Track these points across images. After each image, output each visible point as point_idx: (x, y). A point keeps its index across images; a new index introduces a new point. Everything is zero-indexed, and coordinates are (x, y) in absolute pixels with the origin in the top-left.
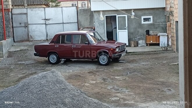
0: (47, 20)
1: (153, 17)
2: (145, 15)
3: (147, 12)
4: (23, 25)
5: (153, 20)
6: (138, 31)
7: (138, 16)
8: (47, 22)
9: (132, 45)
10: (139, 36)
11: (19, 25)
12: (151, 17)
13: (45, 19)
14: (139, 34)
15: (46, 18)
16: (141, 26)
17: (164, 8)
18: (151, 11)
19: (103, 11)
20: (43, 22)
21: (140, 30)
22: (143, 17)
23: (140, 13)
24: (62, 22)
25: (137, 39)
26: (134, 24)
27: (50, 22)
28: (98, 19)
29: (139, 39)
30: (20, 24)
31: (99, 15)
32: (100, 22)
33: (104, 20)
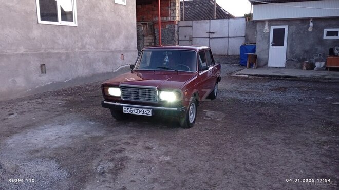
0: (211, 33)
2: (329, 26)
3: (334, 23)
4: (188, 38)
6: (317, 49)
7: (318, 30)
8: (212, 36)
9: (304, 66)
10: (317, 56)
11: (184, 38)
13: (210, 33)
14: (317, 52)
15: (211, 31)
16: (321, 42)
20: (207, 35)
21: (319, 48)
22: (326, 31)
23: (323, 24)
24: (227, 36)
25: (313, 60)
26: (312, 39)
27: (214, 36)
28: (262, 31)
29: (317, 60)
30: (186, 37)
31: (264, 25)
32: (264, 35)
33: (269, 33)
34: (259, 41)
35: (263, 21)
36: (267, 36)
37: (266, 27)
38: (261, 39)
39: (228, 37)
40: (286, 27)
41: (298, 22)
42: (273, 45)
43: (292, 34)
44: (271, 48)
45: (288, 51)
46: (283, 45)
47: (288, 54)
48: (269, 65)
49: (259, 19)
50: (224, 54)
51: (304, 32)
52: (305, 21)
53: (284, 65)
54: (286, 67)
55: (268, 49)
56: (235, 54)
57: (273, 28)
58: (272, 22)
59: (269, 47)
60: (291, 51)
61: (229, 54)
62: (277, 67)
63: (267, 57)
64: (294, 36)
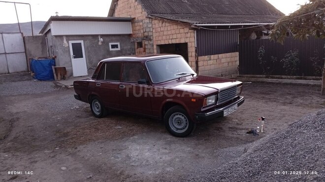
1: (120, 44)
2: (112, 41)
3: (114, 38)
5: (121, 47)
7: (105, 43)
12: (118, 44)
16: (109, 53)
17: (130, 35)
18: (118, 38)
19: (67, 36)
22: (110, 44)
23: (107, 39)
26: (103, 51)
28: (62, 45)
31: (62, 40)
32: (64, 49)
33: (69, 47)
34: (61, 55)
35: (61, 37)
36: (67, 50)
37: (65, 41)
38: (62, 52)
39: (5, 53)
40: (82, 42)
41: (91, 38)
42: (75, 57)
43: (88, 48)
44: (73, 60)
45: (88, 61)
46: (82, 57)
47: (88, 64)
48: (75, 75)
49: (57, 35)
50: (4, 72)
51: (96, 45)
52: (95, 37)
53: (87, 74)
54: (88, 75)
55: (71, 61)
56: (18, 71)
57: (71, 42)
58: (69, 37)
59: (71, 59)
60: (89, 61)
61: (10, 72)
62: (81, 76)
63: (71, 68)
64: (89, 49)
